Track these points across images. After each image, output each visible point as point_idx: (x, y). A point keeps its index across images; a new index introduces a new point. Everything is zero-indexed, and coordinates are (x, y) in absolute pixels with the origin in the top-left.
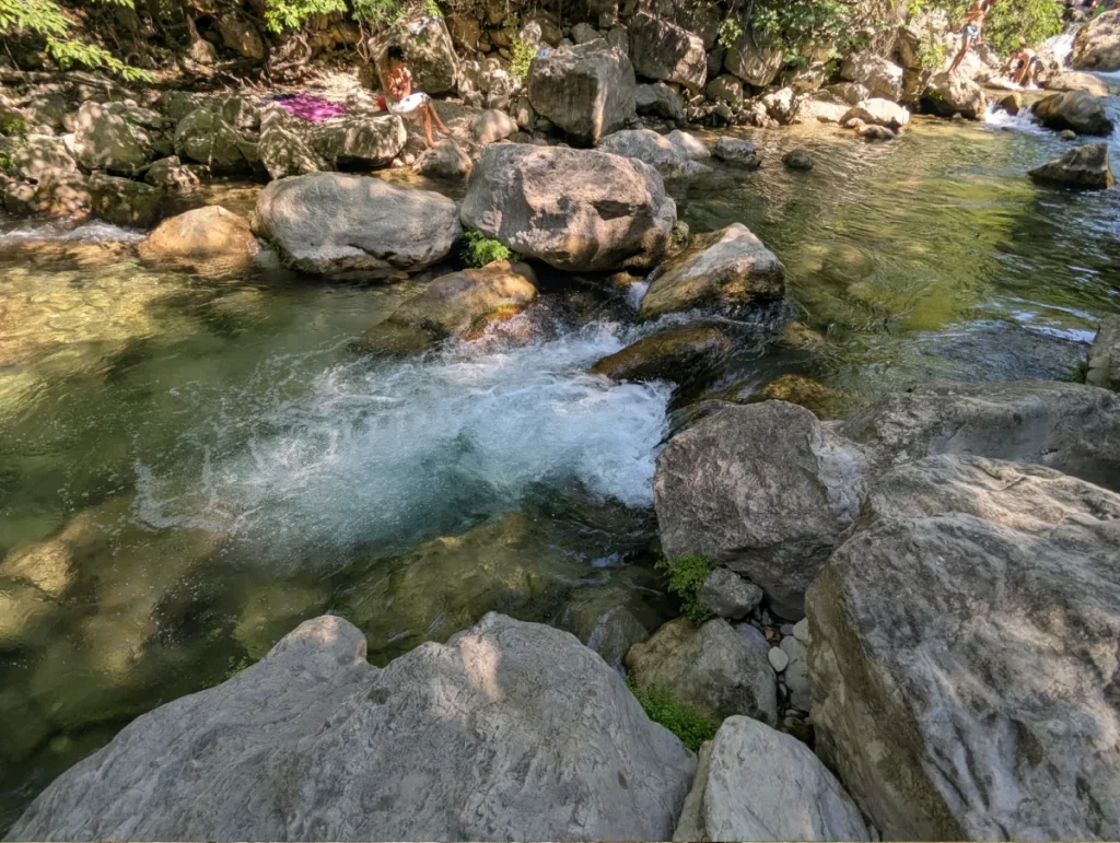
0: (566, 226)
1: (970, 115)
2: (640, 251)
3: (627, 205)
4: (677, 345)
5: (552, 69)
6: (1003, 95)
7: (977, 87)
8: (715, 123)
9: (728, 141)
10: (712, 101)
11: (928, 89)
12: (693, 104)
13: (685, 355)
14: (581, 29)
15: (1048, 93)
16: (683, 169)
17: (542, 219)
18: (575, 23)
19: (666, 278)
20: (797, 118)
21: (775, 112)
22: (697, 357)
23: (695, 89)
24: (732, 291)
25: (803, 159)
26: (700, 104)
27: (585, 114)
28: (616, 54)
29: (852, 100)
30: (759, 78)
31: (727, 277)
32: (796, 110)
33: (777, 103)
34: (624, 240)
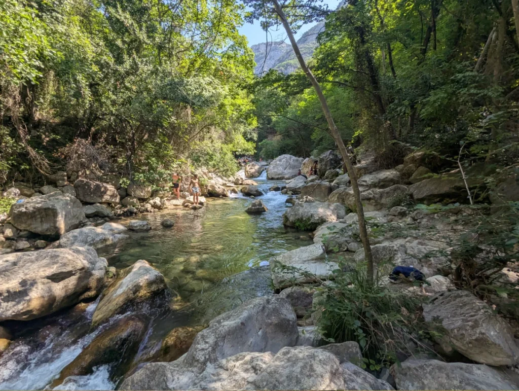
0: (27, 295)
1: (224, 196)
2: (88, 289)
3: (71, 271)
4: (111, 339)
5: (26, 208)
6: (232, 188)
7: (223, 187)
8: (129, 214)
9: (134, 222)
10: (126, 207)
11: (209, 190)
12: (117, 209)
13: (117, 344)
14: (45, 188)
15: (244, 186)
16: (112, 240)
17: (8, 296)
18: (42, 185)
19: (106, 299)
20: (165, 206)
21: (155, 206)
22: (124, 341)
23: (116, 204)
24: (140, 295)
25: (169, 223)
26: (120, 208)
27: (52, 225)
28: (68, 197)
29: (184, 197)
30: (144, 196)
31: (137, 288)
32: (163, 204)
33: (155, 203)
34: (75, 288)
